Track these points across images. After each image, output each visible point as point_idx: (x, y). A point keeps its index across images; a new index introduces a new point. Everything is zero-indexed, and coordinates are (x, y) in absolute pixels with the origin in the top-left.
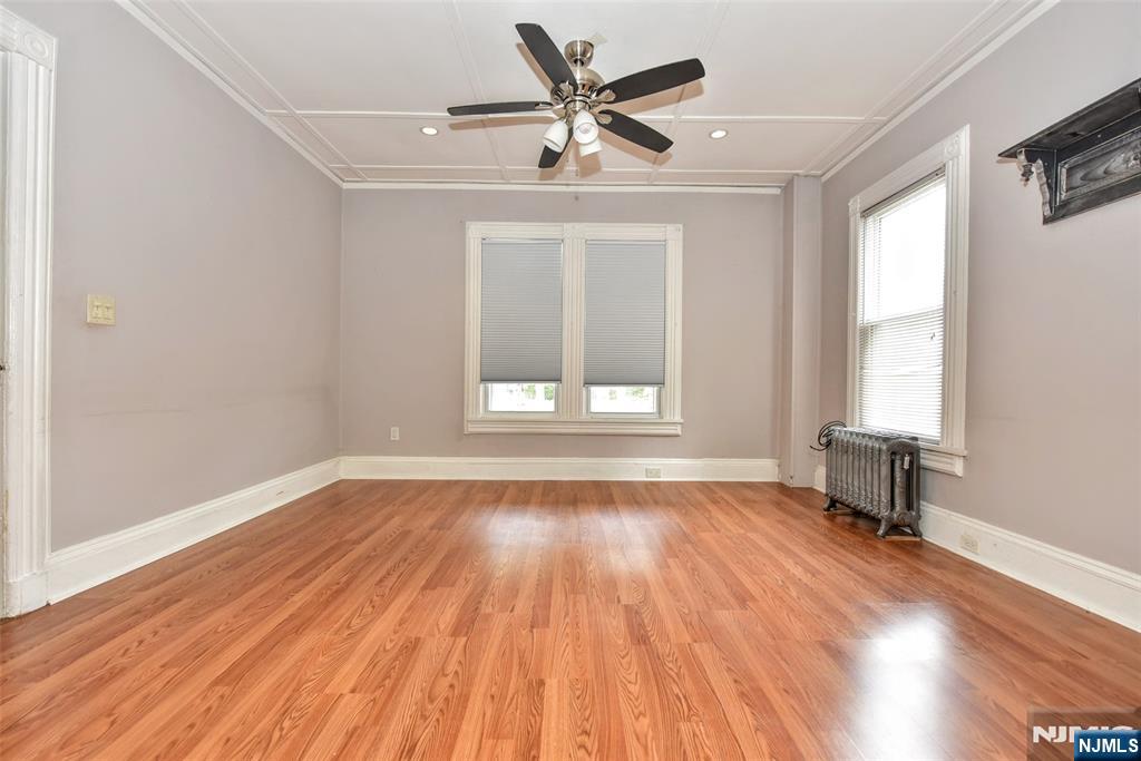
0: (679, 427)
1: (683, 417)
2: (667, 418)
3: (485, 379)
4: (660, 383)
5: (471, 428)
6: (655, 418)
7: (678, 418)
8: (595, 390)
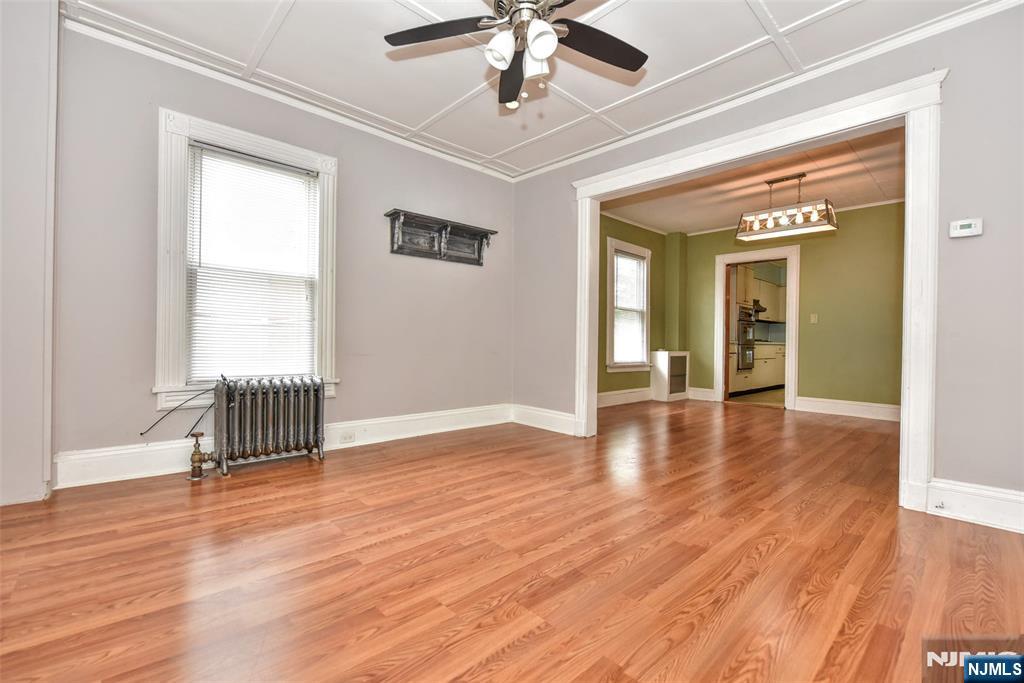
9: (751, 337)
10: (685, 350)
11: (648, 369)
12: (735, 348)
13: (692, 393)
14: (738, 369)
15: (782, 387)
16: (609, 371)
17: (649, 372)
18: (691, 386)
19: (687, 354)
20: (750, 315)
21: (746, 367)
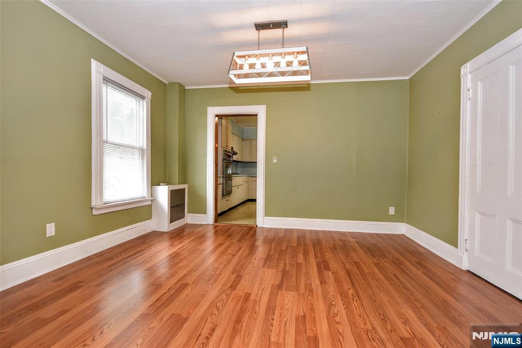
9: (231, 172)
10: (184, 183)
11: (150, 203)
12: (220, 180)
13: (190, 218)
14: (223, 195)
15: (255, 200)
16: (95, 212)
17: (150, 206)
18: (189, 212)
19: (185, 186)
20: (230, 157)
21: (227, 193)
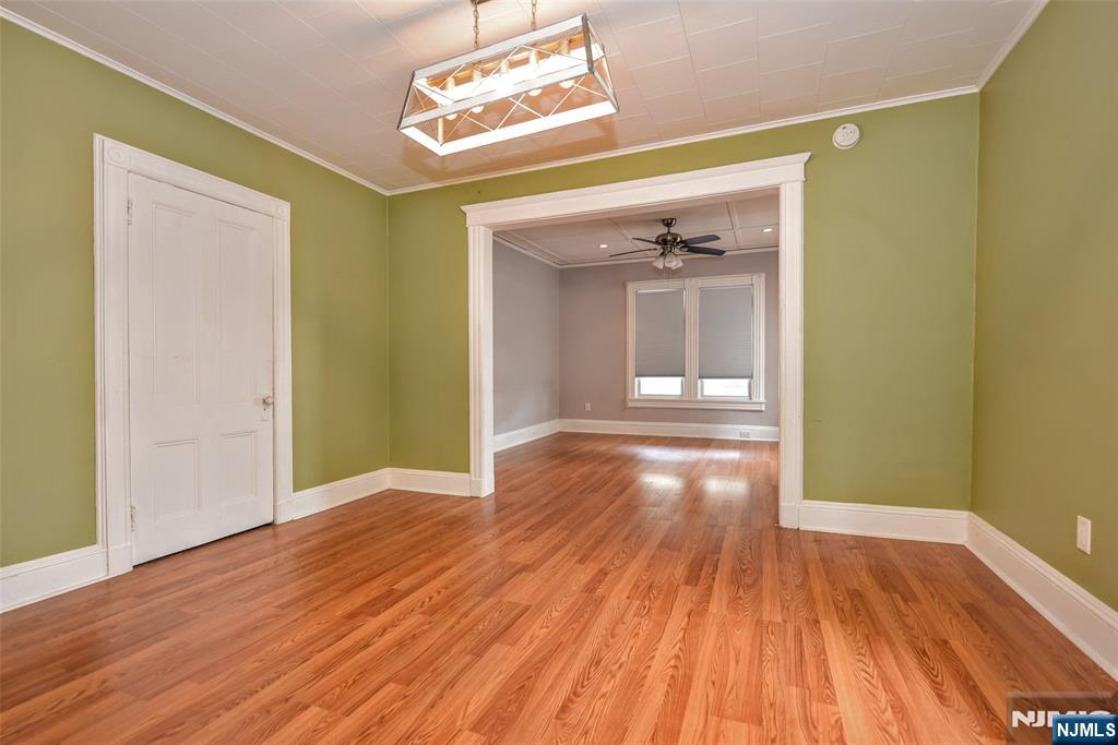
0: (763, 406)
1: (766, 398)
2: (754, 400)
3: (638, 375)
4: (751, 377)
5: (630, 404)
6: (747, 400)
7: (762, 399)
8: (706, 381)
